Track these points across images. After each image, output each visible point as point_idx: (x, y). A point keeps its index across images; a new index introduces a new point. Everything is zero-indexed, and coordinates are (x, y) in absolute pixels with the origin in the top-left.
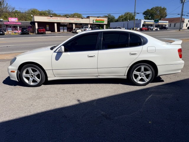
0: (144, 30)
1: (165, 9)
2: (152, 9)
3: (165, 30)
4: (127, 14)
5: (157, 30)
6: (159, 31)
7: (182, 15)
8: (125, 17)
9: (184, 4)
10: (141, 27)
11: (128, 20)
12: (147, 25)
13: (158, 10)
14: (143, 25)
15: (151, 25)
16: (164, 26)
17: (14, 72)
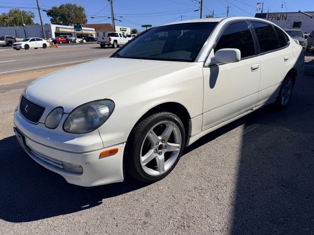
0: (61, 42)
1: (83, 9)
2: (61, 8)
3: (94, 42)
4: (15, 12)
5: (82, 42)
6: (85, 43)
7: (114, 19)
8: (12, 18)
9: (112, 2)
10: (54, 36)
11: (24, 25)
12: (63, 34)
13: (71, 10)
14: (57, 34)
15: (70, 34)
16: (90, 36)
17: (113, 152)
